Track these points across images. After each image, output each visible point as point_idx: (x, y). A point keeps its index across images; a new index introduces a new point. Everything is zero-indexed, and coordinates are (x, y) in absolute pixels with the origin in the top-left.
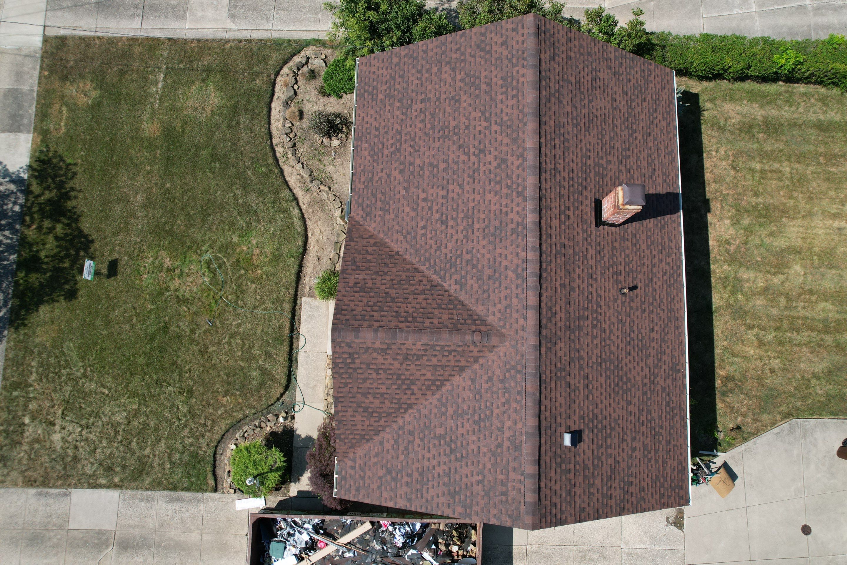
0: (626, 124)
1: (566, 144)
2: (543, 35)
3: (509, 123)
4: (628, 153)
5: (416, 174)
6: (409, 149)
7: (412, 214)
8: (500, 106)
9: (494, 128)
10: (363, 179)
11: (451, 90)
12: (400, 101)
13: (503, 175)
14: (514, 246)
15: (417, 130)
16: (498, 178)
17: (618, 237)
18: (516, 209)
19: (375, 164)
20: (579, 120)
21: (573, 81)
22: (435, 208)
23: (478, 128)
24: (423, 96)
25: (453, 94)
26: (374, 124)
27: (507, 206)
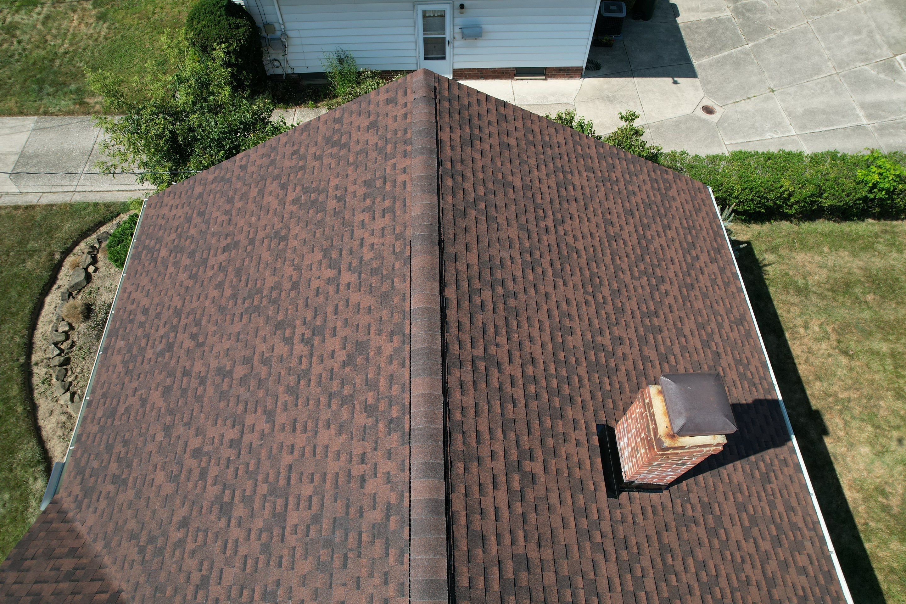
0: (642, 267)
1: (511, 302)
2: (446, 104)
3: (375, 264)
4: (656, 321)
5: (190, 393)
6: (189, 344)
7: (168, 488)
8: (359, 233)
9: (347, 277)
10: (99, 413)
11: (276, 220)
12: (191, 255)
13: (359, 380)
14: (377, 579)
15: (207, 303)
16: (347, 390)
17: (670, 519)
18: (386, 466)
19: (127, 379)
20: (537, 255)
21: (517, 182)
22: (213, 471)
23: (315, 284)
24: (229, 240)
25: (278, 227)
26: (145, 302)
27: (363, 459)
